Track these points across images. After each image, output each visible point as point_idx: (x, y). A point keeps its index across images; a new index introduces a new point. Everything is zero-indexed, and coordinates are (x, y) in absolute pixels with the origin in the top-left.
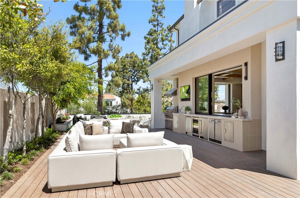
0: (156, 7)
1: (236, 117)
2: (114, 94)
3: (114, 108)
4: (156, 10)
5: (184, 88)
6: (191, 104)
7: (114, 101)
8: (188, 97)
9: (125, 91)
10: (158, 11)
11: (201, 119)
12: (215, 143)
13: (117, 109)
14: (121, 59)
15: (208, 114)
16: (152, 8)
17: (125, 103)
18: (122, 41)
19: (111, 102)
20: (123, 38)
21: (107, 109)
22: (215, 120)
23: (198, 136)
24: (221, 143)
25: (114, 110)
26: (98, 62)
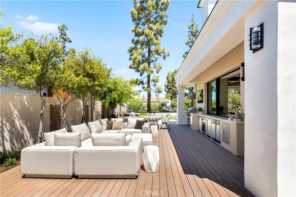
0: (192, 32)
1: (231, 120)
2: (168, 98)
3: (167, 108)
4: (192, 34)
5: (199, 92)
6: (203, 105)
7: (168, 103)
8: (201, 100)
9: (174, 96)
10: (193, 34)
11: (207, 119)
12: (216, 142)
13: (169, 109)
14: (172, 74)
15: (216, 114)
16: (188, 34)
17: (174, 105)
18: (164, 60)
19: (166, 104)
20: (164, 58)
21: (162, 109)
22: (216, 120)
23: (205, 134)
24: (220, 144)
25: (167, 110)
26: (147, 76)
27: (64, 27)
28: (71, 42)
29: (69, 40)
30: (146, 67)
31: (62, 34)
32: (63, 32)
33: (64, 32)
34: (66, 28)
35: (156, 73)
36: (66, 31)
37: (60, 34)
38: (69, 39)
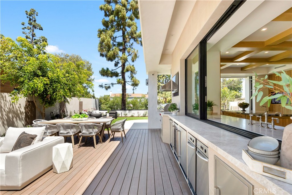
15: (199, 118)
22: (196, 139)
26: (121, 66)
27: (33, 11)
28: (42, 29)
29: (40, 28)
30: (116, 53)
31: (30, 20)
32: (31, 17)
33: (33, 18)
34: (36, 13)
35: (131, 61)
36: (36, 17)
37: (28, 19)
38: (40, 26)
